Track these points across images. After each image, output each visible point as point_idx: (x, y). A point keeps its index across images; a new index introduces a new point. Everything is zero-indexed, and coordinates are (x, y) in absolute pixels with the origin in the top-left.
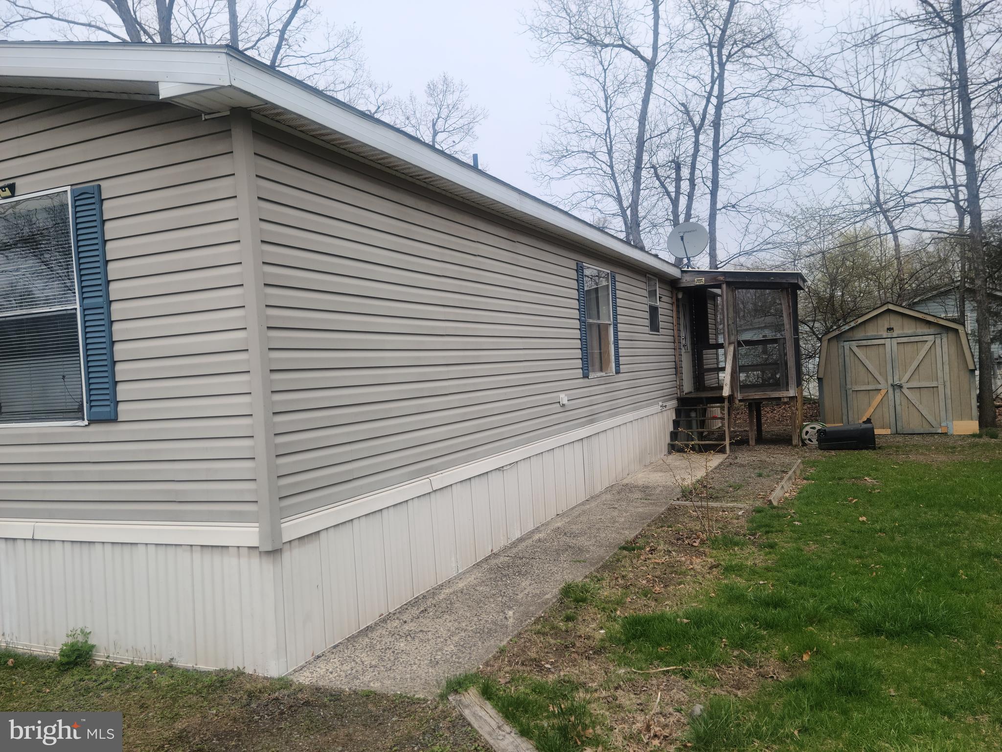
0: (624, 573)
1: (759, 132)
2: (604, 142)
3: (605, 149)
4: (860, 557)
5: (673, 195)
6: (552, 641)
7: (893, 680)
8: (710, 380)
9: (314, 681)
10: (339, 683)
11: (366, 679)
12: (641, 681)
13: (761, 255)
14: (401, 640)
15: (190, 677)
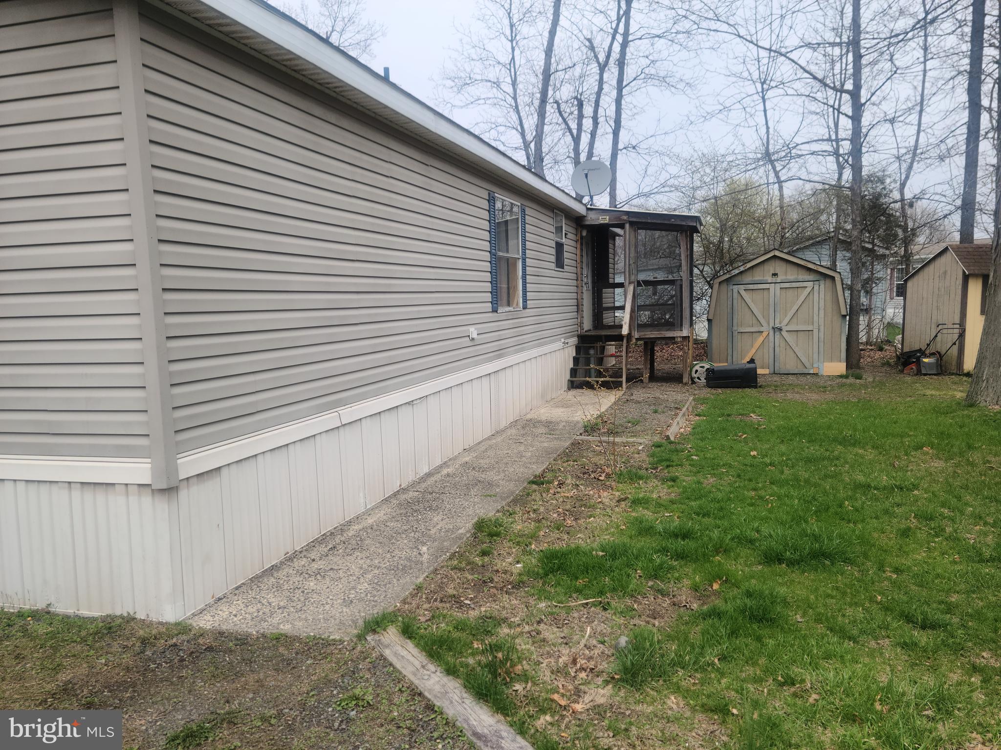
0: (535, 507)
1: (662, 74)
2: (508, 71)
3: (509, 80)
4: (755, 489)
5: (575, 132)
6: (470, 577)
7: (798, 607)
8: (607, 319)
9: (216, 625)
10: (244, 626)
11: (275, 620)
12: (563, 614)
13: (659, 197)
14: (310, 579)
15: (71, 623)
